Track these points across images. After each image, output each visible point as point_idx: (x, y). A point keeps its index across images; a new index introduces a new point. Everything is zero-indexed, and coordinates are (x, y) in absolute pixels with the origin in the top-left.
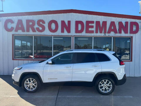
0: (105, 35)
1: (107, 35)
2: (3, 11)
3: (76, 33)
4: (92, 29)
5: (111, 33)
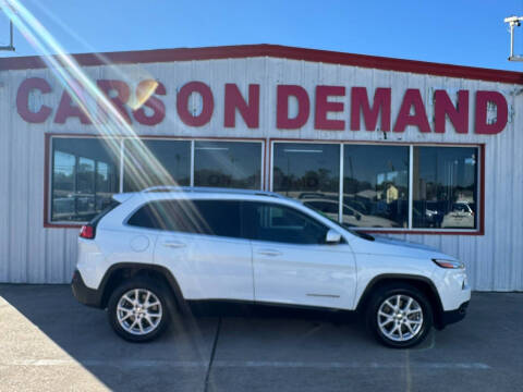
0: (385, 138)
1: (393, 137)
2: (12, 48)
3: (278, 127)
4: (338, 113)
5: (405, 130)
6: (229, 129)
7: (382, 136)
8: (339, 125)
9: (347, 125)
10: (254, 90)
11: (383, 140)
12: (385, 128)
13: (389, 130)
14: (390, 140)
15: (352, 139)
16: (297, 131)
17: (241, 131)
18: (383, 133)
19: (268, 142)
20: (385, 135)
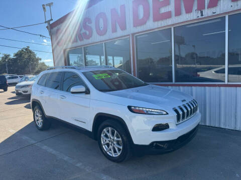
0: (202, 15)
1: (208, 12)
2: (52, 20)
3: (134, 26)
4: (167, 7)
5: (219, 4)
6: (115, 33)
7: (199, 15)
8: (168, 15)
9: (173, 13)
11: (200, 17)
12: (201, 8)
13: (204, 8)
14: (206, 16)
15: (177, 22)
16: (145, 26)
17: (120, 33)
18: (200, 12)
19: (131, 36)
20: (202, 13)
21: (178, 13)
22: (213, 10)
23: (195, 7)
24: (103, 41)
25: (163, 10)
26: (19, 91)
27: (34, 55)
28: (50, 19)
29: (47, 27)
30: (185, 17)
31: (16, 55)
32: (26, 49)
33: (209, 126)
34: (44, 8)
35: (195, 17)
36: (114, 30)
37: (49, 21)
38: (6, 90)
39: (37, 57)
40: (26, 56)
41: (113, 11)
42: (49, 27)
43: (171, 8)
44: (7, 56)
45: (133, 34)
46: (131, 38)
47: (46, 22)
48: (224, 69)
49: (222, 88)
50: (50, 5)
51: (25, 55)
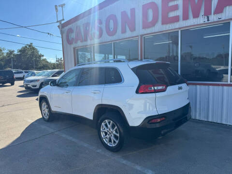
0: (208, 20)
1: (213, 18)
2: (63, 20)
3: (143, 28)
4: (175, 12)
5: (224, 11)
6: (124, 34)
7: (206, 20)
8: (176, 19)
9: (181, 18)
10: (133, 11)
11: (207, 22)
12: (207, 14)
13: (211, 14)
14: (212, 21)
15: (185, 26)
16: (153, 28)
17: (128, 34)
18: (206, 17)
19: (139, 36)
20: (208, 18)
21: (186, 17)
22: (219, 16)
23: (202, 13)
24: (113, 41)
25: (172, 14)
26: (29, 86)
27: (37, 52)
28: (62, 19)
29: (58, 26)
30: (192, 22)
31: (20, 51)
32: (30, 46)
33: (211, 122)
34: (56, 9)
35: (202, 22)
36: (124, 31)
37: (61, 21)
38: (13, 84)
39: (39, 53)
40: (30, 53)
41: (124, 14)
42: (61, 27)
43: (179, 13)
44: (11, 52)
45: (142, 36)
46: (139, 39)
47: (57, 22)
48: (227, 70)
49: (225, 88)
50: (62, 6)
51: (29, 51)
